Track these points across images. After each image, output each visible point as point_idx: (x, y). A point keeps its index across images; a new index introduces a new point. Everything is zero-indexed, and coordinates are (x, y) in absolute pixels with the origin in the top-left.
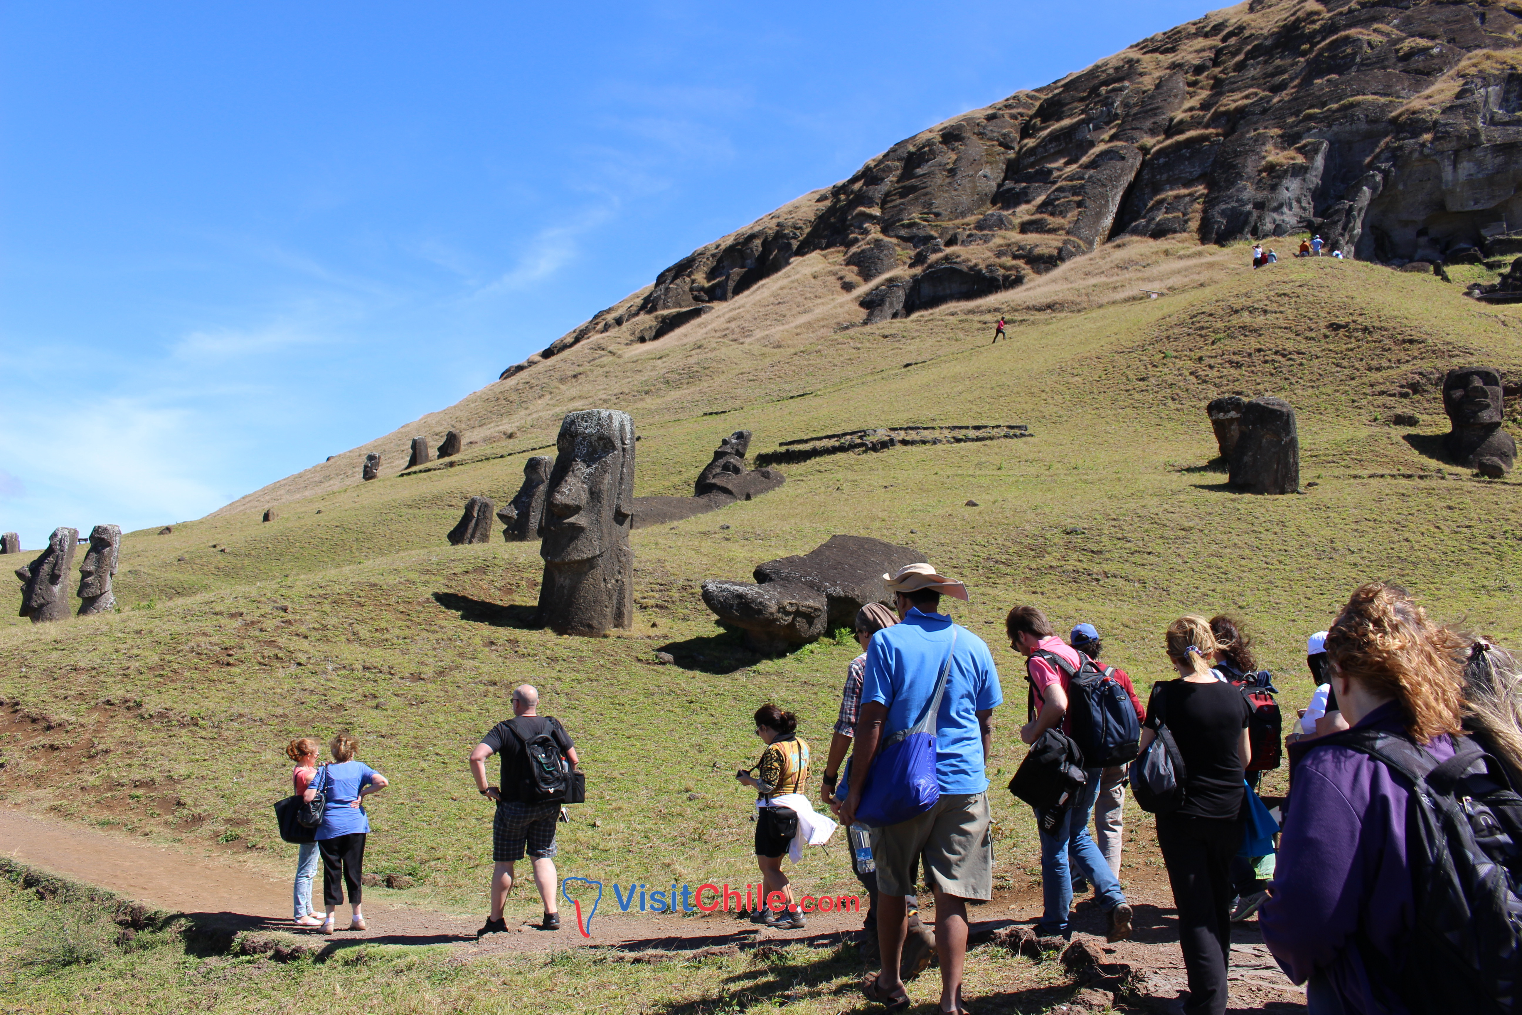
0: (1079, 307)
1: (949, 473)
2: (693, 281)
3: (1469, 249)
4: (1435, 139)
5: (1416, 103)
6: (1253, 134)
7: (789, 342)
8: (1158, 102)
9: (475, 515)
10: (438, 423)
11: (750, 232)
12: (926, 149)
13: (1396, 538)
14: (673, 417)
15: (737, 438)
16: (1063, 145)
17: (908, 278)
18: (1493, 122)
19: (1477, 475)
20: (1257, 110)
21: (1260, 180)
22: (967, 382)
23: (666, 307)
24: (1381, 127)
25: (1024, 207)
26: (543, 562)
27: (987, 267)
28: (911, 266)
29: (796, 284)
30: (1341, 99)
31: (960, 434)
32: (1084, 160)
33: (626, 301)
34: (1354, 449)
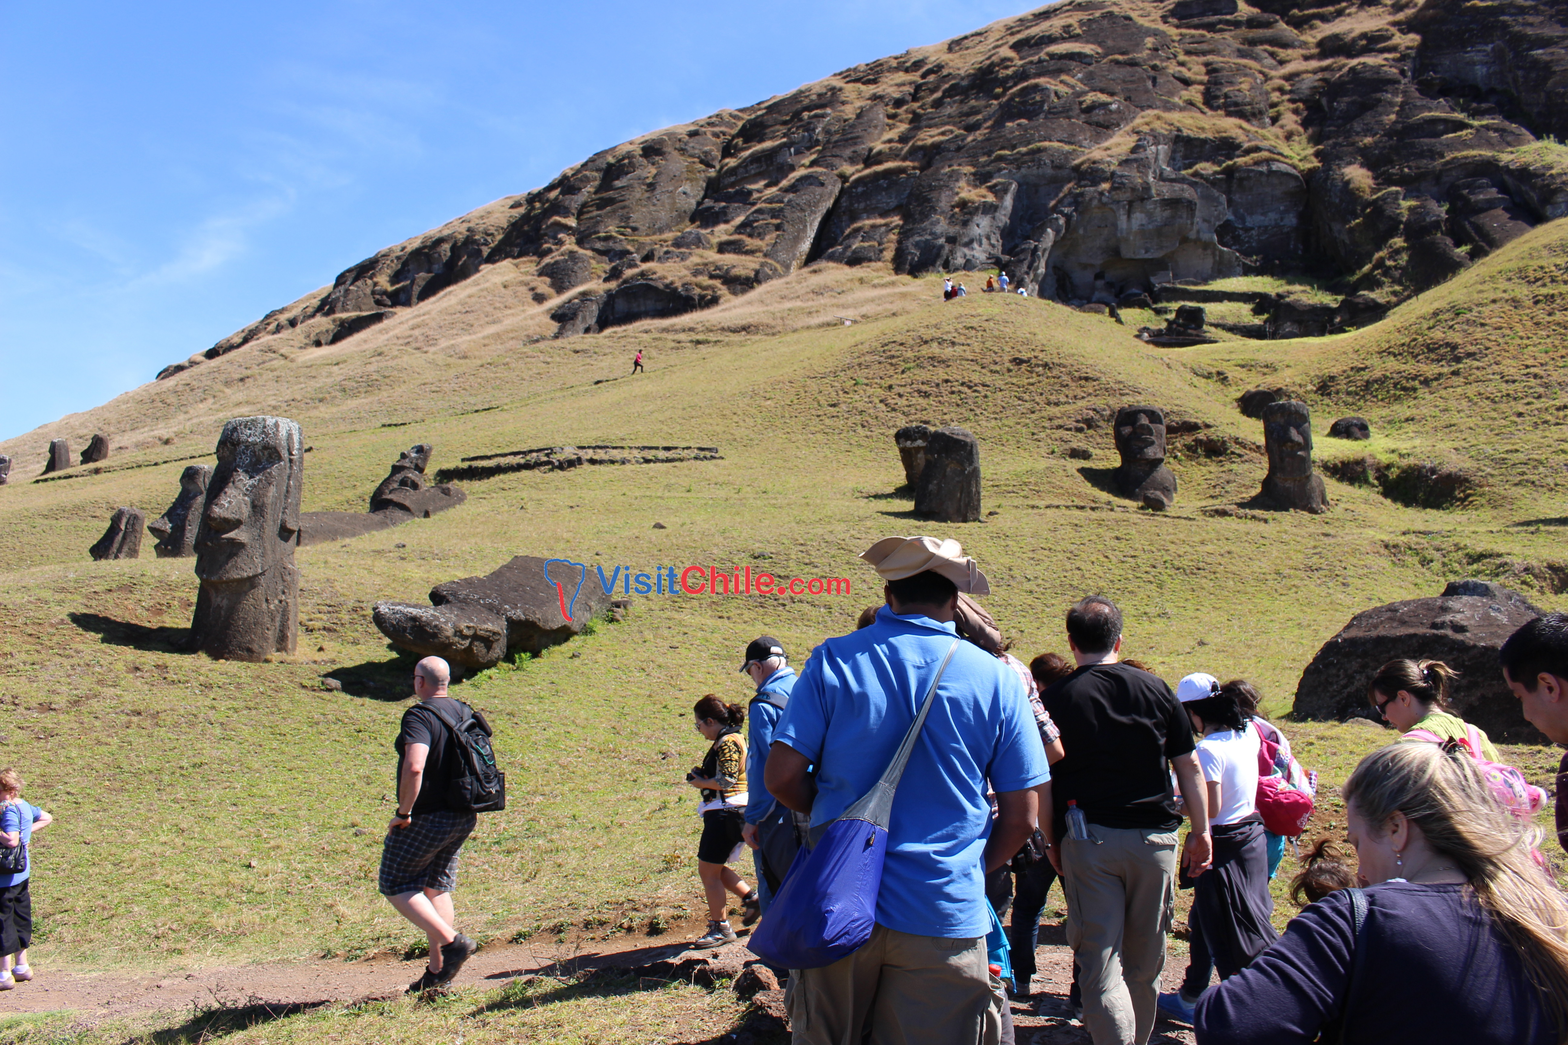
0: (774, 331)
1: (637, 494)
2: (375, 284)
3: (1140, 295)
4: (1113, 189)
5: (1096, 153)
6: (947, 170)
7: (477, 353)
8: (858, 131)
9: (123, 527)
10: (82, 424)
11: (438, 236)
12: (626, 161)
13: (1068, 567)
14: (350, 428)
15: (417, 452)
16: (764, 167)
17: (602, 293)
18: (1161, 178)
19: (1142, 508)
20: (953, 147)
21: (953, 216)
22: (659, 402)
23: (344, 310)
24: (1065, 173)
25: (722, 227)
26: (198, 581)
27: (683, 285)
28: (606, 280)
29: (485, 293)
30: (1029, 143)
31: (650, 454)
32: (784, 183)
33: (302, 301)
34: (1032, 480)
